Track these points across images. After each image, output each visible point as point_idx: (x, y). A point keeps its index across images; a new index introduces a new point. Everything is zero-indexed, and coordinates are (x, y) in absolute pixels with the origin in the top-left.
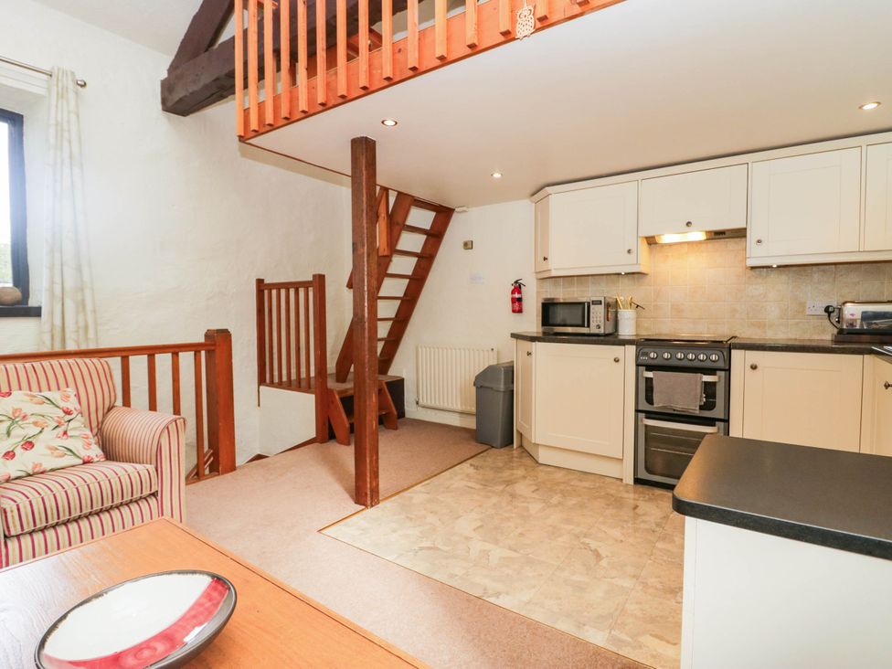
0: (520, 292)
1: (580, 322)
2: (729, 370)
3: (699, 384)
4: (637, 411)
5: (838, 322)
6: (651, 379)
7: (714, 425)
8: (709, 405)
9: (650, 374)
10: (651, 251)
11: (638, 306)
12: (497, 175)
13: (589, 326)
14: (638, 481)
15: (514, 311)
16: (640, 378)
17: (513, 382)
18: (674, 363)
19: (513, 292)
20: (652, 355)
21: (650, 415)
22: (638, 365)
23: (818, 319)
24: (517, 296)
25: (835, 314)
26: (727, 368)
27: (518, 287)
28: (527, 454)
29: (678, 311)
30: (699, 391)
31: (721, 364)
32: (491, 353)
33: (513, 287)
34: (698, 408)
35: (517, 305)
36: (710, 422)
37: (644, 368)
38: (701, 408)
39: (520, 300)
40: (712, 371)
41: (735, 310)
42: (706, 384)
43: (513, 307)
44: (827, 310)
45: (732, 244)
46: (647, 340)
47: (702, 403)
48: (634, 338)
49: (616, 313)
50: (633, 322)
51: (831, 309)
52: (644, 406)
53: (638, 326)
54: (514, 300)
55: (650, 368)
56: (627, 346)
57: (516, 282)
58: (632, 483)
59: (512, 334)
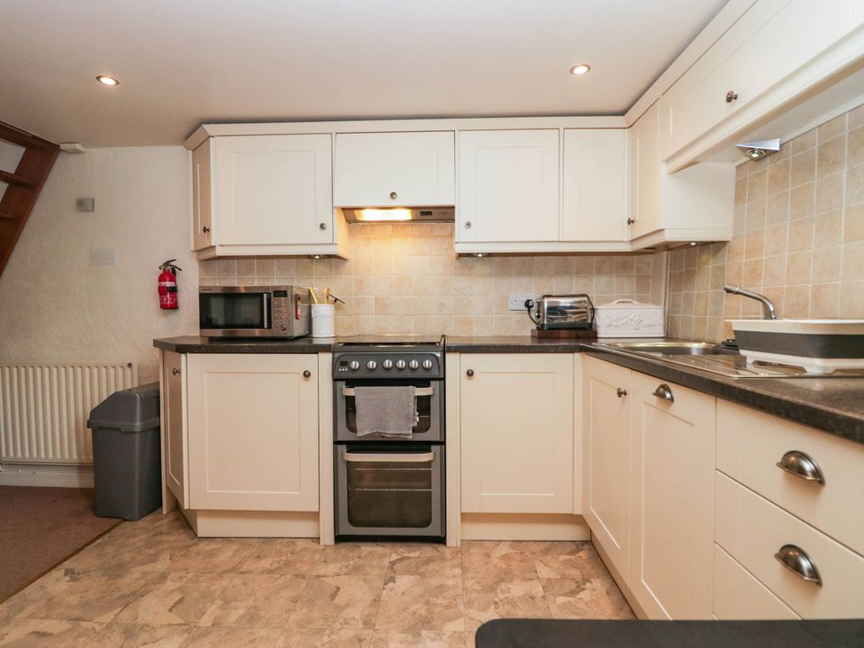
0: (173, 279)
1: (257, 321)
2: (444, 379)
3: (412, 399)
4: (336, 443)
5: (539, 317)
6: (354, 397)
7: (429, 451)
8: (423, 426)
9: (351, 392)
10: (350, 232)
11: (336, 300)
12: (108, 81)
13: (270, 327)
14: (339, 539)
15: (164, 307)
16: (339, 395)
17: (159, 416)
18: (381, 374)
19: (162, 278)
20: (355, 364)
21: (356, 446)
22: (335, 380)
23: (519, 314)
24: (168, 284)
25: (533, 309)
26: (442, 376)
27: (169, 272)
28: (185, 520)
29: (382, 305)
30: (412, 409)
31: (435, 373)
32: (128, 370)
33: (162, 271)
34: (411, 431)
35: (168, 298)
36: (424, 447)
37: (344, 383)
38: (414, 430)
39: (174, 290)
40: (424, 382)
41: (442, 305)
42: (419, 398)
43: (162, 301)
44: (528, 305)
45: (438, 228)
46: (347, 344)
47: (416, 424)
48: (331, 342)
49: (310, 309)
50: (331, 320)
51: (530, 304)
52: (346, 435)
53: (336, 325)
54: (162, 291)
55: (351, 383)
56: (320, 354)
57: (167, 264)
58: (332, 543)
59: (155, 341)
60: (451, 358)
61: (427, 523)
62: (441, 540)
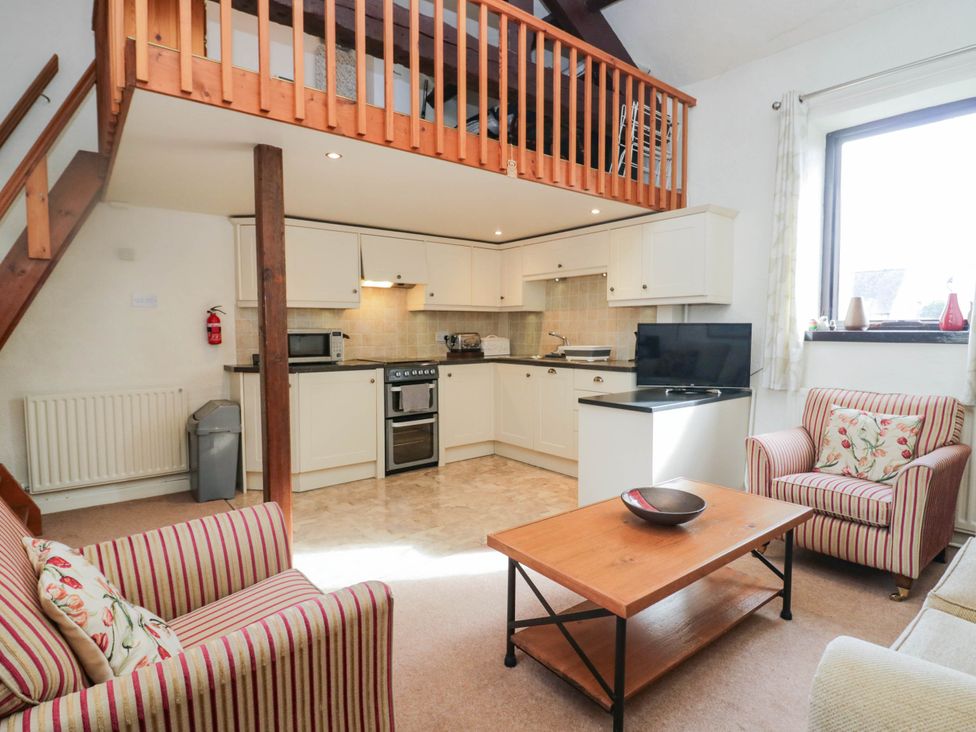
0: (217, 321)
2: (438, 379)
3: (426, 391)
4: (387, 419)
6: (398, 392)
7: (432, 417)
8: (430, 404)
9: (397, 389)
14: (388, 473)
15: (212, 342)
16: (388, 393)
18: (411, 379)
19: (208, 321)
20: (398, 374)
21: (396, 420)
22: (386, 383)
23: (441, 343)
24: (213, 325)
25: (449, 341)
30: (427, 396)
31: (435, 376)
32: (177, 395)
36: (429, 415)
37: (392, 384)
38: (426, 407)
39: (218, 330)
40: (430, 381)
44: (446, 338)
47: (428, 404)
48: (382, 362)
52: (392, 413)
54: (209, 330)
55: (396, 384)
56: (378, 369)
57: (214, 309)
58: (384, 476)
59: (225, 367)
60: (440, 368)
61: (430, 456)
62: (436, 464)
